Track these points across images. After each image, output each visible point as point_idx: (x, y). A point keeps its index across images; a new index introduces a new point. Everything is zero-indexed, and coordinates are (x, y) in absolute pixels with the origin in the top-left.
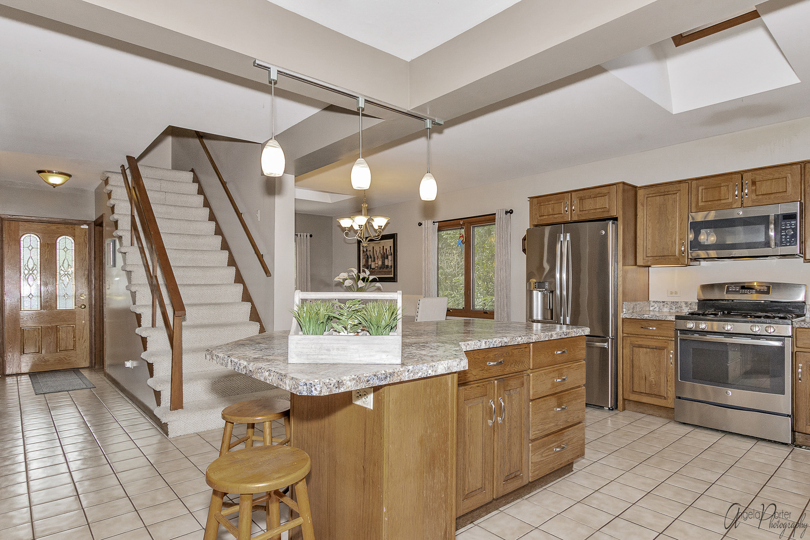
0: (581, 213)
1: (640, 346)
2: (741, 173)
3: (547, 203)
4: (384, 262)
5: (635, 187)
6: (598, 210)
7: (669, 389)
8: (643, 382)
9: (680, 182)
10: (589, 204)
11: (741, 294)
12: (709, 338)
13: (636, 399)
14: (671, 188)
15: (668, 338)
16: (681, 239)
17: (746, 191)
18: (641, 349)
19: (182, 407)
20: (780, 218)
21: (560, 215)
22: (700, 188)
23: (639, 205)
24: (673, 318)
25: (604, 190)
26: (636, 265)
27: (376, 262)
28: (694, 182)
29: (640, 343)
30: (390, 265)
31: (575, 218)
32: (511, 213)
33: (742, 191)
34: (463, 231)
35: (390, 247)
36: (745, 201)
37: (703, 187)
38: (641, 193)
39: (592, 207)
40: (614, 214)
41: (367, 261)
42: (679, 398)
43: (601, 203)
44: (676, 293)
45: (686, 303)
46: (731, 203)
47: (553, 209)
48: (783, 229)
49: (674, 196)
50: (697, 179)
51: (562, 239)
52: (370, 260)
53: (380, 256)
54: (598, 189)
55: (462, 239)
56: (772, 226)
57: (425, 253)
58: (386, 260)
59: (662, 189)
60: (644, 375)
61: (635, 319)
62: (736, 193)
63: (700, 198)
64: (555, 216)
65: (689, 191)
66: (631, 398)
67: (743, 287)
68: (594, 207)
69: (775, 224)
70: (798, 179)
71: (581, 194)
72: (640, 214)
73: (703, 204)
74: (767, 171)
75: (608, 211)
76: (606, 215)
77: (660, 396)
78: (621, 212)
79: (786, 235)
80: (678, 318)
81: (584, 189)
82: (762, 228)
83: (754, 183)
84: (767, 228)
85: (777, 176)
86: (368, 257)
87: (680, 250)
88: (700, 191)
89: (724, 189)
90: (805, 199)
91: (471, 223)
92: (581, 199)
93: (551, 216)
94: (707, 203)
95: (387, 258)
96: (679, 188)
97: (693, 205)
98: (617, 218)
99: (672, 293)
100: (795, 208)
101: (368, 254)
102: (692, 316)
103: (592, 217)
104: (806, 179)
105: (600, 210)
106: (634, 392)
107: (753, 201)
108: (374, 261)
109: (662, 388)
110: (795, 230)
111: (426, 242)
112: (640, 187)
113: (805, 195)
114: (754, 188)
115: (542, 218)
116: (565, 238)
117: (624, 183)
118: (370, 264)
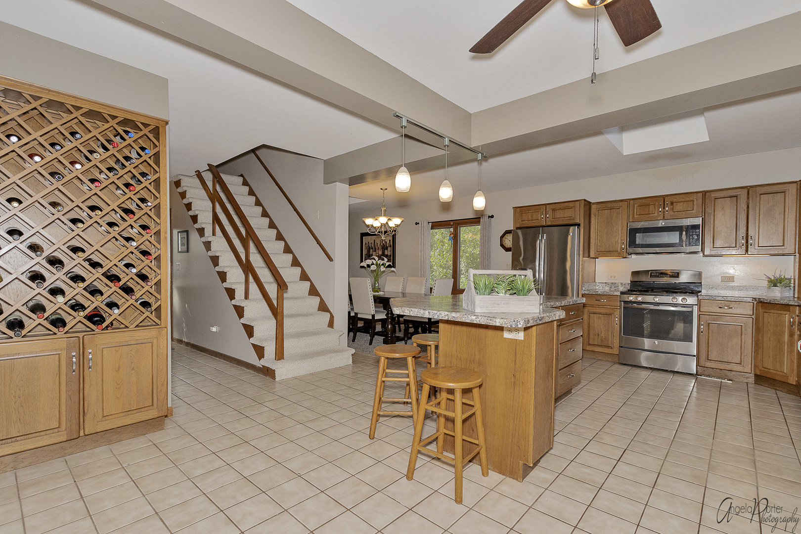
0: (553, 220)
1: (595, 313)
2: (664, 197)
3: (527, 212)
4: (384, 252)
5: (590, 203)
6: (566, 218)
7: (615, 341)
8: (596, 337)
9: (621, 201)
10: (559, 214)
11: (661, 277)
12: (644, 306)
13: (591, 349)
14: (615, 205)
15: (614, 307)
16: (622, 240)
17: (667, 209)
18: (595, 315)
19: (283, 359)
20: (690, 227)
21: (537, 221)
22: (636, 206)
23: (592, 215)
24: (619, 294)
25: (571, 205)
26: (589, 256)
27: (377, 252)
28: (631, 201)
29: (595, 311)
30: (389, 254)
31: (549, 223)
32: (493, 218)
33: (664, 209)
34: (452, 230)
35: (390, 240)
36: (666, 216)
37: (638, 205)
38: (594, 207)
39: (562, 215)
40: (577, 221)
41: (369, 251)
42: (622, 347)
43: (568, 213)
44: (615, 277)
45: (622, 284)
46: (657, 217)
47: (532, 216)
48: (691, 235)
49: (618, 210)
50: (633, 199)
51: (540, 238)
52: (371, 250)
53: (380, 247)
54: (566, 203)
55: (452, 236)
56: (684, 233)
57: (421, 245)
58: (386, 251)
59: (609, 205)
60: (597, 333)
61: (591, 294)
62: (660, 210)
63: (635, 212)
64: (533, 221)
65: (629, 206)
66: (587, 349)
67: (662, 273)
68: (563, 216)
69: (686, 231)
70: (700, 202)
71: (552, 206)
72: (593, 221)
73: (637, 216)
74: (681, 196)
75: (574, 219)
76: (572, 222)
77: (608, 347)
78: (582, 220)
79: (693, 239)
80: (622, 293)
81: (556, 203)
82: (678, 233)
83: (672, 204)
84: (681, 235)
85: (687, 199)
86: (369, 248)
87: (621, 247)
88: (636, 207)
89: (652, 207)
90: (705, 215)
91: (459, 224)
92: (554, 210)
93: (530, 221)
94: (640, 216)
95: (387, 249)
96: (621, 205)
97: (631, 217)
98: (580, 224)
99: (611, 277)
100: (698, 221)
101: (370, 246)
102: (630, 292)
103: (561, 223)
104: (706, 203)
105: (567, 218)
106: (589, 344)
107: (671, 216)
108: (375, 251)
109: (610, 341)
110: (698, 236)
111: (422, 237)
112: (593, 203)
113: (705, 213)
114: (672, 207)
115: (523, 222)
116: (542, 237)
117: (585, 200)
118: (371, 253)
